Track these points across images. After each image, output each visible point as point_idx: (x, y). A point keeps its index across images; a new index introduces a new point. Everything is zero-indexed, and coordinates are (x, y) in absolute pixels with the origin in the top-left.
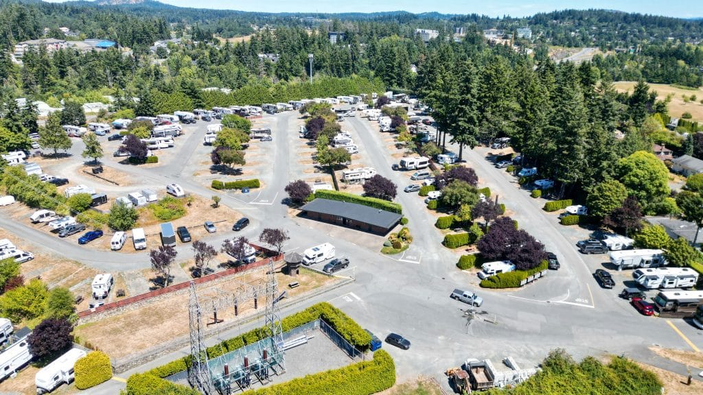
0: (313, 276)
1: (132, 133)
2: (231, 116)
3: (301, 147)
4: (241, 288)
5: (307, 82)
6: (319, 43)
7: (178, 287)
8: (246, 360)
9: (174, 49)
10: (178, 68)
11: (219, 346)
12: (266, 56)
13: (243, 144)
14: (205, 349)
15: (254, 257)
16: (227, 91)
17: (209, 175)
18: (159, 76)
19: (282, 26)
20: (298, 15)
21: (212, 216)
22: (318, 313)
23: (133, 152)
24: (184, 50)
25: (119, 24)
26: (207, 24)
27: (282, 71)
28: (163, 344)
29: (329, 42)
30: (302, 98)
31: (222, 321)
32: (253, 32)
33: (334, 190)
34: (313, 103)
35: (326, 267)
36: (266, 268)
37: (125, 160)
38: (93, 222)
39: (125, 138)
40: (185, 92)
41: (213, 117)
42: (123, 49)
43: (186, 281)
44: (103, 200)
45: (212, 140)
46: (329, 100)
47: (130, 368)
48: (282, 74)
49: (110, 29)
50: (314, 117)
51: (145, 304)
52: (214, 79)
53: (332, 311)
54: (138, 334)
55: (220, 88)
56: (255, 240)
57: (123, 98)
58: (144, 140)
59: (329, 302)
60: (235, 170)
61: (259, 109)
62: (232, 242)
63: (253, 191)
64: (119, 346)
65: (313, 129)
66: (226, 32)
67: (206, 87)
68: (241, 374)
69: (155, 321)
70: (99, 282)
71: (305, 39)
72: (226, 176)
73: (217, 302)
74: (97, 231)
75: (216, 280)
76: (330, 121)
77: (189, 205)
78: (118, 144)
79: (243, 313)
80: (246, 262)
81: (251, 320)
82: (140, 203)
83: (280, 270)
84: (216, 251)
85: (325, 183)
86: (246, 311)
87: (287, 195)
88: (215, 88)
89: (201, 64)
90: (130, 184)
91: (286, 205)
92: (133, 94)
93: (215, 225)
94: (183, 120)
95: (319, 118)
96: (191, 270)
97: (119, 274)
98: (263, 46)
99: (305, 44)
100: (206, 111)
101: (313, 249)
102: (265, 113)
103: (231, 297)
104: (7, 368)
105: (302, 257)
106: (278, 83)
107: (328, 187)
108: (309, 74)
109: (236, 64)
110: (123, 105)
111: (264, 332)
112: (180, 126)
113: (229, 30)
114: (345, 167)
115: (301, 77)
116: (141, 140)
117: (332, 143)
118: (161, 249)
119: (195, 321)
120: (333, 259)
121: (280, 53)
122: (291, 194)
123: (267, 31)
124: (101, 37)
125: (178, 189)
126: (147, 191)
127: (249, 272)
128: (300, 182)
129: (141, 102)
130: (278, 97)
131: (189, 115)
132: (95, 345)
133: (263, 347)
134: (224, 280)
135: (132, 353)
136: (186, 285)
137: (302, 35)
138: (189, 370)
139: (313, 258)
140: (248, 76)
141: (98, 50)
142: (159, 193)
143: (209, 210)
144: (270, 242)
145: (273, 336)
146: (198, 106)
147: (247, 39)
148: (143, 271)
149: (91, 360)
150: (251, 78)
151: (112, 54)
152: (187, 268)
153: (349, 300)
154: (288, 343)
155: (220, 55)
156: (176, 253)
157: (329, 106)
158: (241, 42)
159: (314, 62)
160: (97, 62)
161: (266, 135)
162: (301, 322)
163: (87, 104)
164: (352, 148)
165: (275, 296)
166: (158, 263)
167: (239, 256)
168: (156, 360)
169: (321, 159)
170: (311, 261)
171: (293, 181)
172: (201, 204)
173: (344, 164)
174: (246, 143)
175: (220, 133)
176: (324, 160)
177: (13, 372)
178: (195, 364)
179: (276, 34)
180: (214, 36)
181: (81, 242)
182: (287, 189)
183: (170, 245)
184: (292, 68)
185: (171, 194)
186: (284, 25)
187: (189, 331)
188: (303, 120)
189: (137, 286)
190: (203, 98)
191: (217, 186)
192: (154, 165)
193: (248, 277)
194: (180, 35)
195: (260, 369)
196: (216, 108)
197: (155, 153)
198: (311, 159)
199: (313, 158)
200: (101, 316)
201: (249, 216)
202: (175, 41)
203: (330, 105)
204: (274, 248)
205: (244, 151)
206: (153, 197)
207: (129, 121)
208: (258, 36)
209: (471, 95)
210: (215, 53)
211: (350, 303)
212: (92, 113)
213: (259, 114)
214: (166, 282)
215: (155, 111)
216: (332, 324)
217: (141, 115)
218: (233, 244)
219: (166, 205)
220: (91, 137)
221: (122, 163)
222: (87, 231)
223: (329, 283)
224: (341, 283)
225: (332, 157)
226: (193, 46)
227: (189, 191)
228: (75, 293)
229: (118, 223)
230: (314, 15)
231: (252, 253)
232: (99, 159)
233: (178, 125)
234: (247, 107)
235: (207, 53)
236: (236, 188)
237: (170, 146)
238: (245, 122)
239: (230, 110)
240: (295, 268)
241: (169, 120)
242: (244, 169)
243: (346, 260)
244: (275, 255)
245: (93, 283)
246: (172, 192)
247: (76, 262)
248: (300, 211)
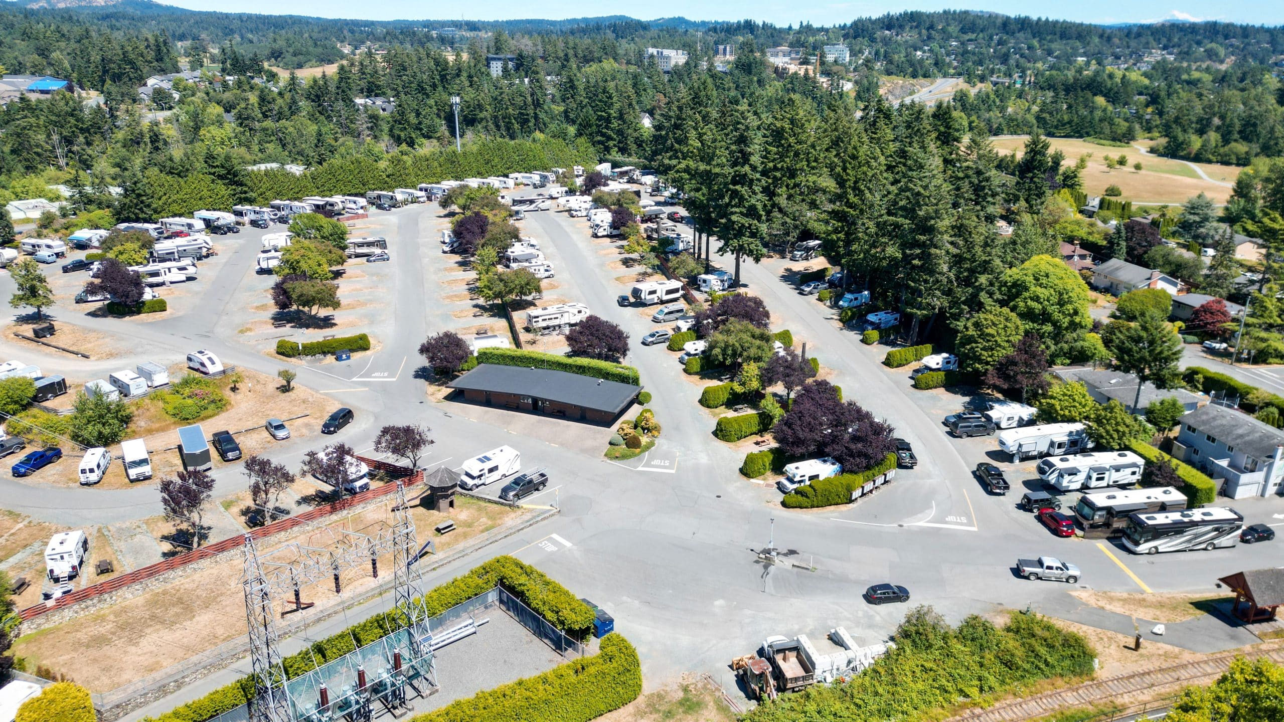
0: (480, 509)
1: (111, 255)
2: (308, 217)
3: (446, 269)
4: (344, 540)
5: (450, 149)
6: (470, 77)
7: (221, 547)
8: (361, 675)
9: (187, 92)
10: (197, 128)
11: (307, 653)
12: (369, 102)
13: (334, 268)
14: (280, 661)
15: (365, 480)
16: (296, 169)
17: (270, 330)
18: (160, 145)
19: (397, 45)
20: (428, 24)
21: (280, 408)
22: (493, 577)
23: (113, 292)
24: (207, 94)
25: (73, 45)
26: (251, 42)
27: (401, 130)
28: (195, 659)
29: (488, 74)
30: (443, 179)
31: (311, 605)
32: (343, 57)
33: (513, 347)
34: (466, 187)
35: (505, 491)
36: (392, 500)
37: (100, 309)
38: (41, 433)
39: (96, 266)
40: (214, 174)
41: (272, 220)
42: (84, 94)
43: (234, 535)
44: (58, 388)
45: (273, 264)
46: (495, 182)
47: (133, 710)
48: (402, 135)
49: (56, 55)
50: (468, 213)
51: (155, 585)
52: (271, 148)
53: (519, 570)
54: (144, 642)
55: (283, 164)
56: (367, 450)
57: (88, 190)
58: (136, 268)
59: (513, 555)
60: (319, 319)
61: (362, 201)
62: (322, 456)
63: (357, 356)
64: (106, 670)
65: (468, 237)
66: (288, 57)
67: (255, 163)
68: (353, 702)
69: (177, 615)
70: (60, 549)
71: (443, 70)
72: (304, 330)
73: (298, 570)
74: (50, 449)
75: (296, 529)
76: (498, 219)
77: (234, 389)
78: (84, 278)
79: (350, 587)
80: (352, 492)
81: (367, 599)
82: (134, 391)
83: (417, 502)
84: (291, 473)
85: (495, 336)
86: (356, 583)
87: (423, 361)
88: (275, 165)
89: (242, 119)
90: (111, 355)
91: (423, 380)
92: (108, 180)
93: (286, 424)
94: (211, 227)
95: (477, 214)
96: (245, 513)
97: (99, 530)
98: (363, 84)
99: (443, 78)
100: (258, 209)
101: (480, 460)
102: (373, 209)
103: (325, 559)
105: (459, 475)
106: (395, 151)
107: (502, 343)
108: (453, 133)
109: (312, 117)
110: (90, 202)
111: (394, 619)
112: (208, 239)
113: (295, 55)
114: (532, 304)
115: (438, 139)
116: (130, 269)
117: (505, 260)
118: (181, 476)
119: (258, 609)
120: (516, 475)
121: (397, 96)
122: (431, 359)
123: (370, 54)
124: (37, 71)
125: (210, 359)
126: (148, 368)
127: (358, 509)
128: (447, 335)
129: (126, 196)
130: (397, 179)
131: (227, 218)
132: (56, 670)
133: (392, 647)
134: (309, 528)
135: (135, 680)
136: (236, 542)
137: (437, 63)
138: (249, 704)
139: (480, 476)
140: (336, 140)
141: (33, 97)
142: (172, 369)
143: (272, 397)
144: (396, 450)
145: (410, 625)
146: (241, 201)
147: (332, 70)
148: (147, 522)
149: (52, 701)
150: (343, 144)
151: (62, 103)
152: (235, 510)
153: (551, 548)
154: (439, 637)
155: (280, 101)
156: (213, 481)
157: (495, 192)
158: (319, 75)
159: (462, 111)
160: (33, 120)
161: (377, 251)
162: (464, 595)
163: (16, 203)
164: (542, 269)
165: (411, 551)
166: (178, 503)
167: (337, 480)
168: (183, 690)
169: (486, 291)
170: (477, 481)
171: (435, 335)
172: (258, 387)
173: (529, 298)
174: (339, 267)
175: (287, 250)
176: (491, 293)
178: (262, 692)
179: (387, 59)
180: (266, 65)
181: (17, 472)
182: (424, 350)
183: (201, 468)
184: (420, 123)
185: (197, 370)
186: (401, 43)
187: (246, 629)
188: (447, 219)
189: (136, 552)
190: (249, 184)
191: (286, 351)
192: (158, 315)
193: (357, 520)
194: (197, 64)
195: (389, 690)
196: (277, 202)
197: (160, 293)
198: (467, 293)
199: (471, 290)
200: (67, 614)
201: (351, 403)
202: (187, 76)
203: (498, 190)
204: (403, 462)
205: (336, 282)
206: (160, 379)
207: (103, 233)
208: (352, 65)
209: (751, 166)
210: (269, 98)
211: (552, 553)
212: (27, 221)
213: (361, 211)
214: (196, 539)
215: (155, 211)
216: (521, 595)
217: (127, 220)
218: (325, 459)
219: (187, 391)
220: (26, 266)
221: (93, 314)
222: (29, 450)
223: (511, 520)
224: (534, 517)
225: (506, 286)
226: (225, 85)
227: (231, 362)
228: (11, 574)
229: (91, 431)
230: (457, 25)
231: (362, 474)
232: (45, 310)
233: (203, 238)
234: (337, 199)
235: (253, 98)
236: (324, 353)
237: (190, 279)
238: (335, 226)
239: (306, 206)
240: (447, 497)
241: (185, 229)
242: (339, 316)
243: (542, 475)
244: (407, 475)
245: (48, 551)
246: (197, 366)
247: (10, 513)
248: (450, 390)
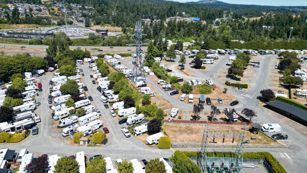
0: (265, 138)
1: (198, 56)
2: (242, 54)
3: (274, 73)
4: (228, 131)
5: (286, 41)
6: (299, 22)
7: (201, 122)
8: (223, 164)
9: (223, 22)
10: (223, 30)
11: (212, 153)
12: (266, 27)
13: (244, 67)
14: (206, 152)
15: (237, 119)
16: (242, 42)
17: (225, 78)
18: (214, 33)
19: (279, 13)
20: (290, 7)
21: (222, 97)
22: (264, 156)
23: (196, 63)
24: (227, 23)
25: (204, 11)
26: (241, 11)
27: (273, 35)
28: (191, 143)
29: (305, 21)
30: (281, 49)
31: (216, 143)
32: (263, 15)
33: (288, 98)
34: (288, 52)
35: (274, 136)
36: (241, 126)
37: (193, 66)
38: (177, 88)
39: (195, 57)
40: (223, 41)
41: (233, 53)
42: (203, 21)
43: (205, 121)
44: (181, 80)
45: (230, 63)
46: (297, 51)
47: (177, 147)
48: (273, 36)
49: (200, 13)
50: (286, 59)
51: (187, 125)
52: (238, 36)
53: (272, 158)
54: (182, 135)
55: (239, 40)
56: (239, 112)
57: (198, 41)
58: (202, 59)
59: (271, 153)
60: (237, 78)
61: (257, 52)
62: (228, 110)
63: (244, 89)
64: (175, 137)
65: (284, 65)
66: (249, 15)
67: (233, 39)
68: (219, 169)
69: (190, 132)
70: (174, 111)
71: (291, 20)
72: (233, 80)
73: (216, 134)
74: (177, 91)
75: (218, 124)
76: (295, 62)
77: (214, 89)
78: (192, 59)
79: (226, 143)
80: (233, 121)
81: (229, 147)
82: (195, 84)
83: (248, 129)
84: (220, 112)
85: (284, 94)
86: (227, 142)
87: (260, 95)
88: (237, 40)
89: (233, 29)
90: (192, 76)
91: (259, 100)
92: (202, 40)
93: (222, 100)
94: (220, 53)
95: (289, 60)
96: (208, 117)
97: (181, 110)
98: (266, 22)
99: (290, 22)
100: (231, 50)
101: (269, 125)
102: (259, 54)
103: (222, 134)
104: (140, 131)
105: (262, 127)
106: (270, 40)
107: (286, 96)
108: (288, 37)
109: (250, 30)
110: (198, 44)
111: (234, 155)
112: (218, 55)
113: (251, 14)
114: (299, 88)
115: (283, 38)
116: (201, 59)
117: (293, 74)
118: (198, 105)
119: (205, 139)
120: (278, 133)
121: (275, 26)
122: (263, 95)
123: (271, 15)
124: (196, 16)
125: (211, 81)
126: (198, 80)
127: (233, 126)
128: (269, 90)
129: (204, 44)
130: (268, 47)
131: (223, 51)
132: (168, 134)
133: (232, 161)
134: (220, 125)
135: (179, 142)
136: (205, 122)
137: (289, 17)
138: (198, 158)
139: (267, 129)
140: (254, 36)
141: (194, 21)
142: (203, 82)
143: (221, 93)
144: (246, 115)
145: (238, 158)
146: (228, 48)
147: (259, 18)
148: (189, 112)
149: (165, 139)
150: (256, 37)
151: (198, 23)
152: (206, 115)
153: (283, 156)
154: (244, 164)
155: (243, 25)
156: (204, 108)
157: (296, 54)
158: (255, 20)
159: (293, 31)
160: (192, 26)
161: (257, 65)
162: (254, 157)
163: (185, 43)
164: (305, 78)
165: (243, 141)
166: (196, 110)
167: (230, 117)
168: (187, 148)
169: (285, 81)
170: (266, 130)
171: (266, 89)
172: (219, 90)
173: (298, 86)
174: (246, 67)
175: (234, 61)
176: (286, 82)
177: (141, 133)
178: (201, 156)
179: (274, 16)
180: (243, 17)
181: (171, 94)
182: (261, 92)
183: (203, 104)
184: (279, 33)
185: (207, 83)
186: (280, 12)
187: (202, 141)
188: (279, 60)
189: (186, 117)
190: (230, 44)
191: (227, 84)
192: (203, 70)
193: (232, 128)
194: (227, 16)
195: (228, 171)
196: (236, 49)
197: (205, 65)
198: (278, 80)
199: (280, 79)
200: (171, 124)
201: (239, 100)
202: (225, 19)
203: (297, 54)
204: (248, 118)
205: (244, 70)
206: (200, 83)
207: (198, 51)
208: (265, 17)
210: (241, 25)
211: (283, 158)
212: (186, 46)
213: (255, 54)
214: (197, 119)
215: (209, 48)
216: (270, 165)
217: (203, 49)
218: (229, 111)
219: (204, 87)
220: (183, 55)
221: (191, 67)
222: (174, 91)
223: (273, 144)
224: (280, 146)
225: (291, 81)
226: (232, 21)
227: (215, 83)
228: (165, 112)
229: (185, 90)
230: (299, 7)
231: (236, 117)
232: (184, 64)
233: (217, 55)
234: (250, 50)
235: (237, 24)
236: (236, 87)
237: (212, 63)
238: (248, 57)
239: (242, 51)
240: (257, 131)
241: (214, 52)
242: (242, 79)
243: (287, 136)
244: (248, 122)
245: (172, 111)
246: (208, 82)
247: (168, 101)
248: (265, 104)
